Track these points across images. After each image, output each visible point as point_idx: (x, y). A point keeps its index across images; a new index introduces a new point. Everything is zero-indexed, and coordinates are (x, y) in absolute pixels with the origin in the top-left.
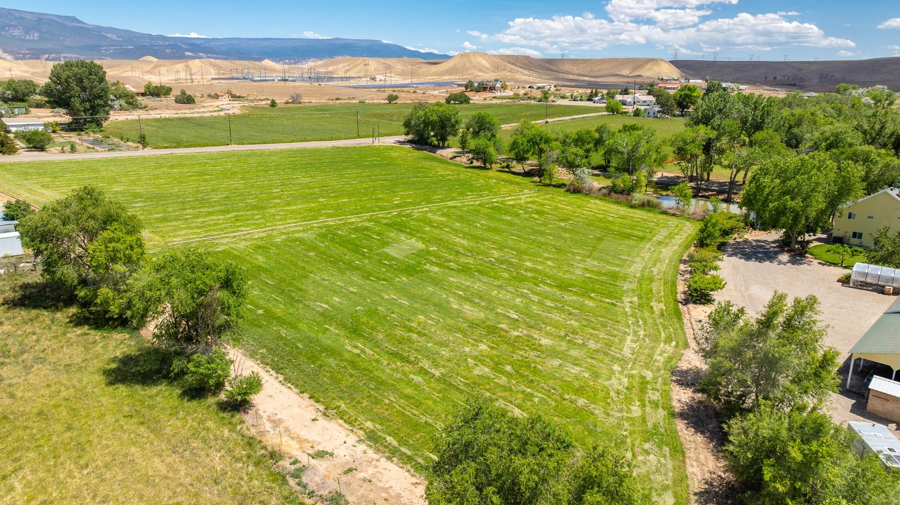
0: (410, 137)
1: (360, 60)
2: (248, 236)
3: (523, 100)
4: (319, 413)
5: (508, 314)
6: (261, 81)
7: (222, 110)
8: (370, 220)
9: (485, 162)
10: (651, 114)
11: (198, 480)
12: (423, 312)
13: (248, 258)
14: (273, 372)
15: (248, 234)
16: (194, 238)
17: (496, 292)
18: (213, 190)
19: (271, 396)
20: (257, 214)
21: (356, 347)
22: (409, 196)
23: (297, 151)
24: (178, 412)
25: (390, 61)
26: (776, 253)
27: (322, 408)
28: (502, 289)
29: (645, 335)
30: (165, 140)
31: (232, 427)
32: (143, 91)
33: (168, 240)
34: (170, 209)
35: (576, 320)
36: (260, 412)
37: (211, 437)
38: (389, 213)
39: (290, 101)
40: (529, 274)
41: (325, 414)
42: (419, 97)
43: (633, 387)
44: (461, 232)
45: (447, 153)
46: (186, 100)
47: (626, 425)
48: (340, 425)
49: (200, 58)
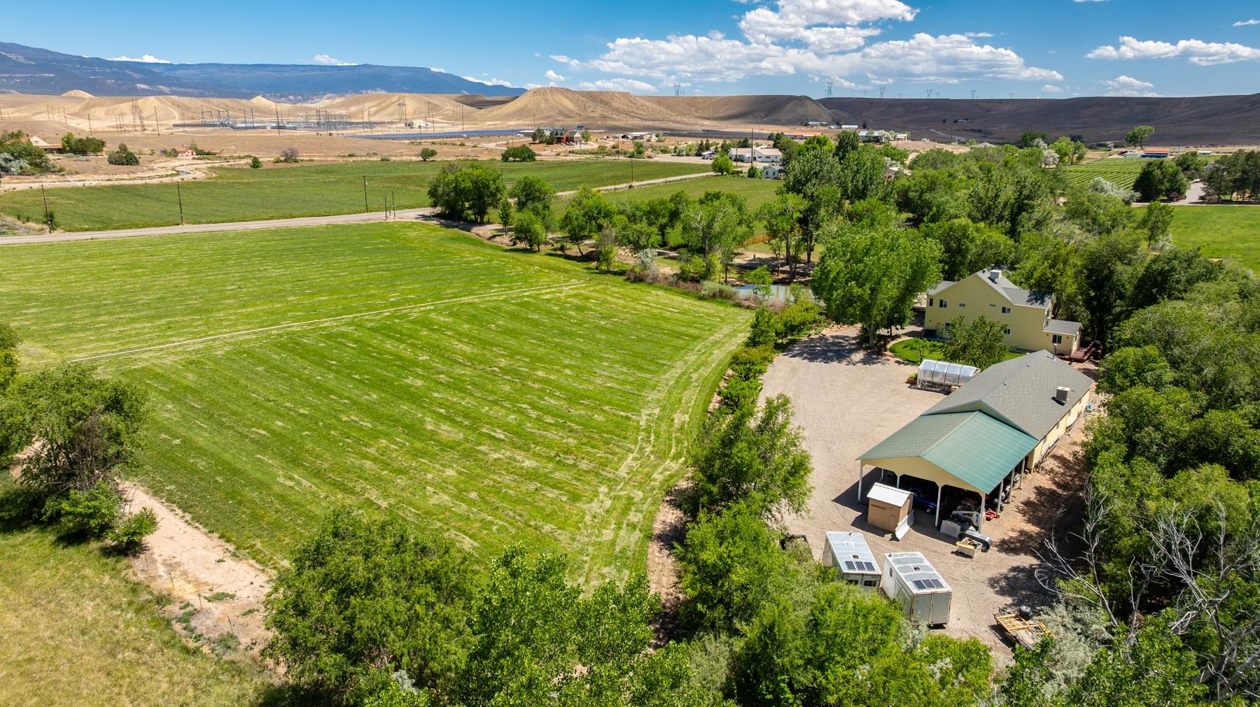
0: (438, 210)
1: (395, 97)
2: (179, 349)
3: (610, 155)
4: (228, 554)
5: (493, 434)
6: (246, 128)
7: (178, 173)
8: (348, 324)
9: (531, 243)
10: (771, 174)
11: (61, 632)
12: (387, 435)
13: (173, 377)
14: (179, 511)
15: (180, 346)
16: (106, 353)
17: (487, 408)
18: (143, 289)
19: (172, 538)
20: (198, 320)
21: (291, 479)
22: (412, 291)
23: (276, 231)
24: (48, 561)
25: (436, 99)
26: (851, 351)
27: (232, 548)
28: (497, 404)
29: (652, 452)
30: (85, 218)
31: (115, 573)
32: (59, 145)
33: (69, 356)
34: (78, 316)
35: (575, 438)
36: (156, 556)
37: (87, 585)
38: (377, 314)
39: (282, 159)
40: (536, 386)
41: (234, 555)
42: (469, 151)
43: (614, 509)
44: (467, 336)
45: (485, 231)
46: (126, 159)
47: (591, 549)
48: (251, 566)
49: (161, 93)
